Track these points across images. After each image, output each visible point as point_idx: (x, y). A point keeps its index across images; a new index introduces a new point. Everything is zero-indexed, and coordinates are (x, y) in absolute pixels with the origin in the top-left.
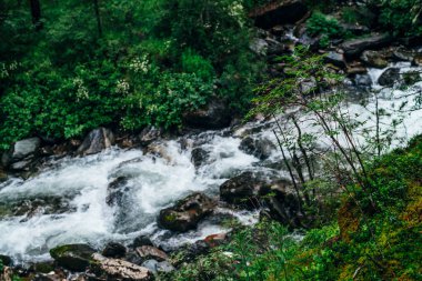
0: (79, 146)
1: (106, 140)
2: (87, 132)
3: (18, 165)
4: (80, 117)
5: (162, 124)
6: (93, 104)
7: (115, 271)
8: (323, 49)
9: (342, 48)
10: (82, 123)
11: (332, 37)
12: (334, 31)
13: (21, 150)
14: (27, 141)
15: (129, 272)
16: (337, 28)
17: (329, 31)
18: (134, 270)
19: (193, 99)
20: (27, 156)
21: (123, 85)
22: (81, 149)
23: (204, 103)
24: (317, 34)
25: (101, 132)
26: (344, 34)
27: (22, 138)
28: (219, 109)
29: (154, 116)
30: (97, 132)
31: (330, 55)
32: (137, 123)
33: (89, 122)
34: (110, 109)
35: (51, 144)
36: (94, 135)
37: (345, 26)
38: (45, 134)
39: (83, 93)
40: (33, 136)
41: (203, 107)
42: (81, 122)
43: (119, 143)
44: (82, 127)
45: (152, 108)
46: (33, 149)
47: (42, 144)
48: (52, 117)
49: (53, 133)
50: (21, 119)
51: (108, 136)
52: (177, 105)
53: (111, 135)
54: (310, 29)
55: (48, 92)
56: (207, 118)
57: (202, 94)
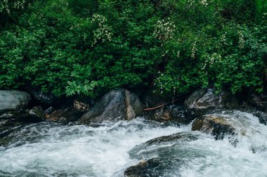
0: (86, 112)
1: (129, 109)
2: (101, 92)
4: (94, 71)
5: (226, 87)
10: (96, 79)
22: (87, 115)
25: (124, 95)
29: (212, 73)
33: (107, 79)
35: (44, 105)
36: (111, 98)
38: (38, 88)
40: (21, 89)
42: (95, 77)
43: (149, 115)
44: (94, 83)
46: (14, 106)
47: (32, 103)
48: (53, 65)
49: (50, 89)
51: (132, 103)
53: (138, 103)
55: (55, 36)
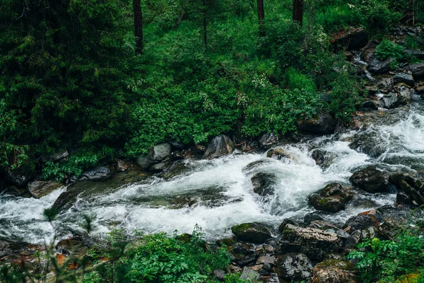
0: (205, 150)
1: (228, 146)
2: (211, 138)
3: (158, 167)
4: (204, 126)
6: (216, 115)
7: (310, 236)
8: (392, 71)
9: (410, 70)
11: (400, 61)
12: (400, 55)
13: (160, 154)
14: (162, 146)
15: (322, 236)
16: (403, 54)
17: (396, 56)
18: (326, 235)
19: (308, 110)
20: (164, 159)
21: (242, 98)
22: (207, 153)
23: (315, 113)
24: (387, 58)
25: (223, 138)
26: (409, 58)
27: (158, 144)
28: (326, 119)
29: (272, 124)
30: (219, 139)
31: (400, 75)
32: (258, 130)
33: (213, 130)
34: (230, 119)
36: (217, 141)
37: (409, 52)
38: (175, 140)
39: (208, 104)
40: (166, 142)
41: (314, 117)
42: (206, 130)
43: (239, 148)
44: (207, 134)
45: (272, 117)
46: (167, 153)
47: (173, 149)
49: (182, 140)
50: (156, 127)
51: (228, 142)
52: (293, 115)
53: (231, 142)
54: (380, 54)
56: (319, 126)
57: (313, 105)
